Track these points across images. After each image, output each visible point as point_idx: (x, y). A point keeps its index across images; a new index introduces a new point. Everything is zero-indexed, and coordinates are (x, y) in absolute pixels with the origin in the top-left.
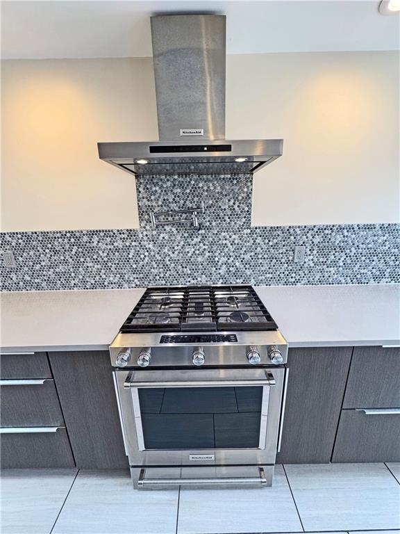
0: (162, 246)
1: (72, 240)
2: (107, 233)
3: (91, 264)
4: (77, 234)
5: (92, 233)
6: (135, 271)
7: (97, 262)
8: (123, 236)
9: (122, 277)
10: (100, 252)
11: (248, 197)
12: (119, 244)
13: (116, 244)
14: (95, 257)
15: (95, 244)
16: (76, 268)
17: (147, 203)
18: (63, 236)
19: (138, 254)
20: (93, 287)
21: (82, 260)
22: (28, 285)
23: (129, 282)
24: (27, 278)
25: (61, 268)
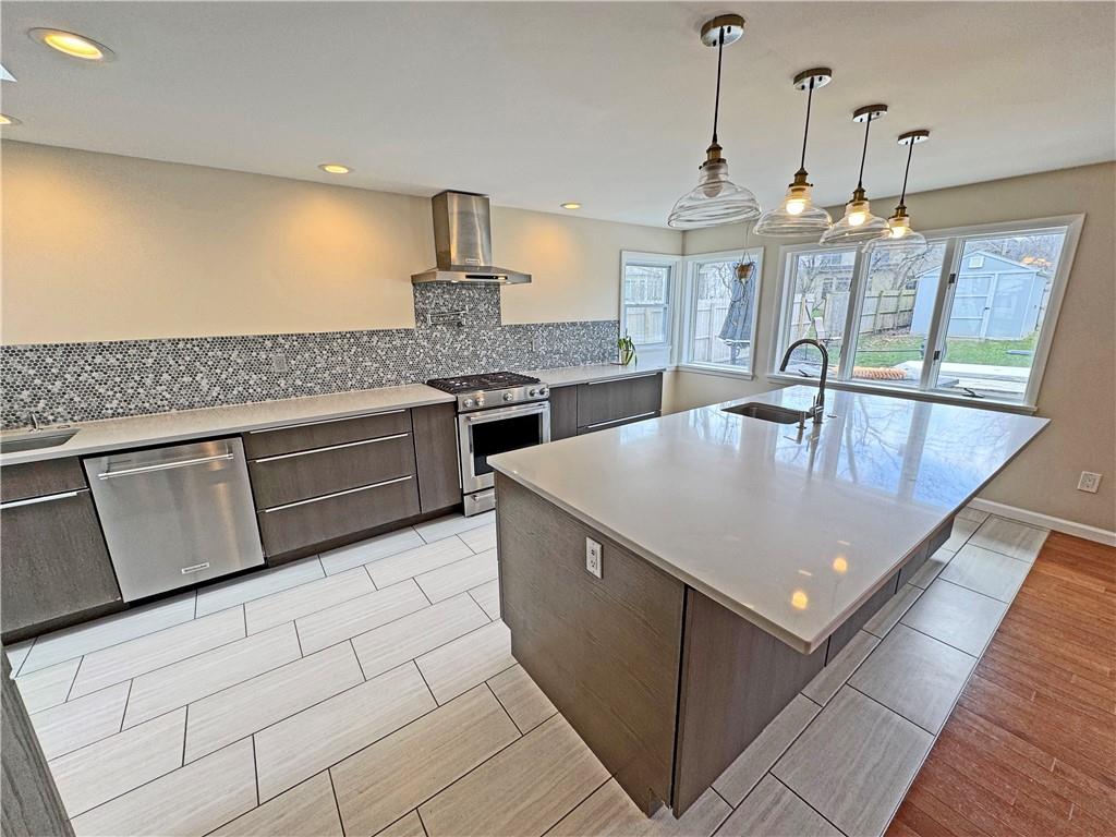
0: (435, 343)
1: (352, 340)
2: (387, 333)
3: (370, 364)
4: (358, 335)
5: (372, 333)
6: (411, 368)
7: (376, 361)
8: (400, 335)
9: (399, 372)
10: (379, 351)
11: (498, 303)
12: (397, 342)
13: (394, 343)
14: (374, 356)
15: (374, 344)
16: (354, 368)
17: (422, 306)
18: (343, 336)
19: (414, 350)
20: (371, 386)
21: (361, 359)
22: (298, 390)
23: (406, 378)
24: (299, 382)
25: (339, 369)
